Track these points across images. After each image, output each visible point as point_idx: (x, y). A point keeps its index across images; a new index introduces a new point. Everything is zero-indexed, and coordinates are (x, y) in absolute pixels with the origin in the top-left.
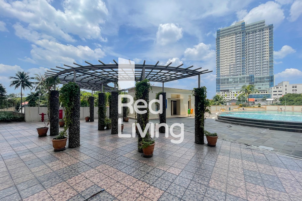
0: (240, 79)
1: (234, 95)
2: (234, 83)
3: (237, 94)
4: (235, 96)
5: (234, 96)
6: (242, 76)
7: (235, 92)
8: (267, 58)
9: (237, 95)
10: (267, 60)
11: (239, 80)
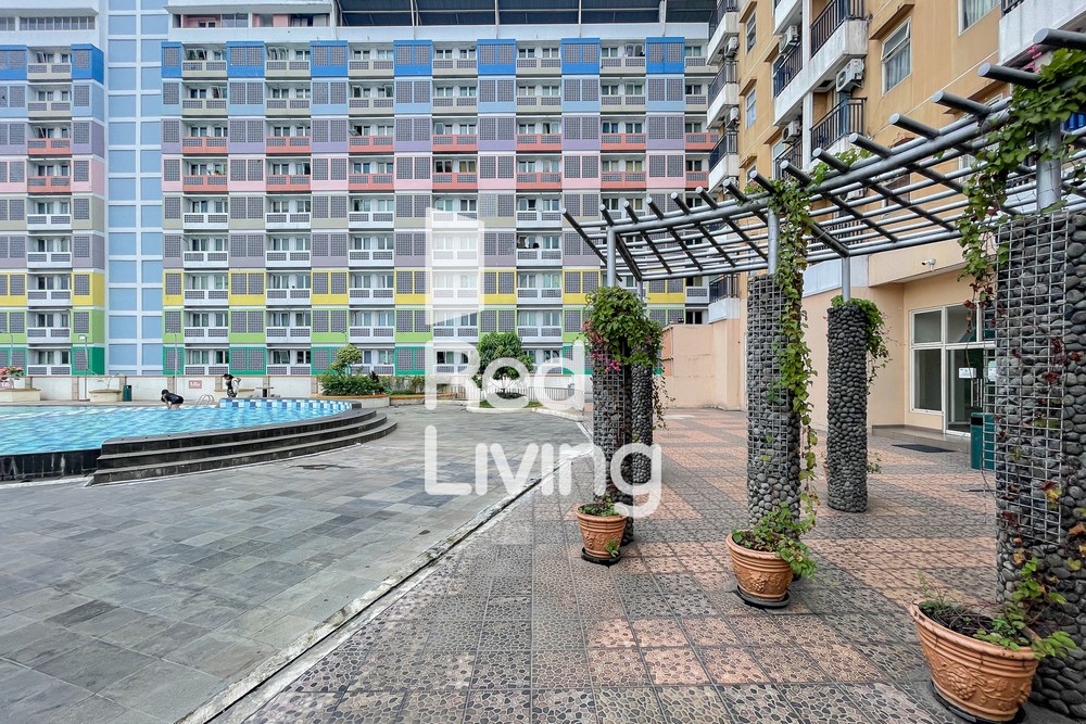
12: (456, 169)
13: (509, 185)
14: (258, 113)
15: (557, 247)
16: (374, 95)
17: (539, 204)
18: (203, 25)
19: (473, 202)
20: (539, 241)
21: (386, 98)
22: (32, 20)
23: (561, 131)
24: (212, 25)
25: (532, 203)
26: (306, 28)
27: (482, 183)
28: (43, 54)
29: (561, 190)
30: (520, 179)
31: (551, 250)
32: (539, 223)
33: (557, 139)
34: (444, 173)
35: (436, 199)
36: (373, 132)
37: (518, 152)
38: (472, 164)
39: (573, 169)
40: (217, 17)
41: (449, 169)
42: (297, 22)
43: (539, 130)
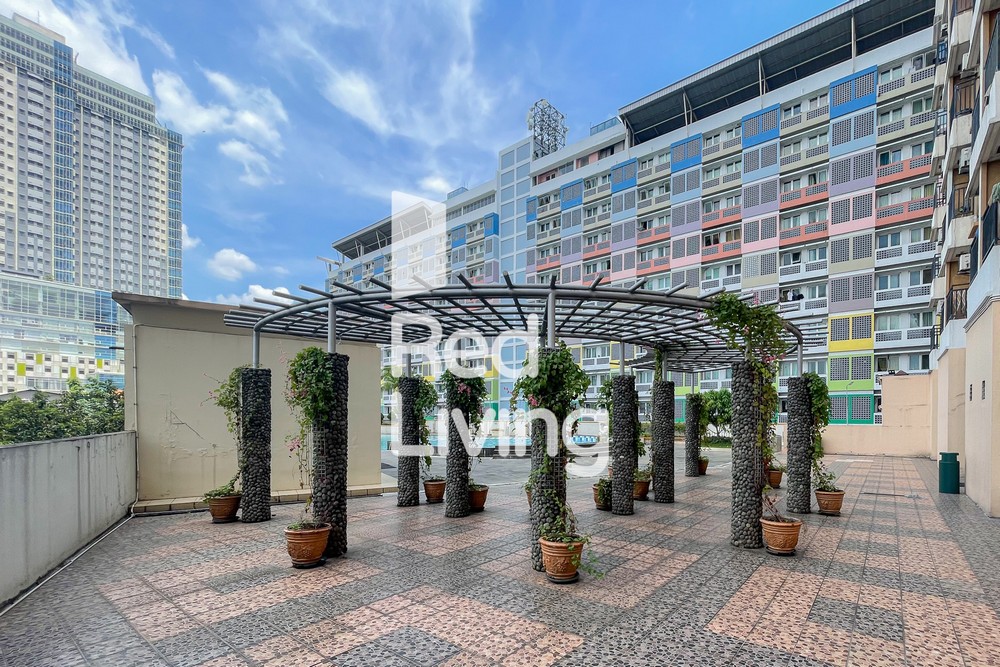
0: (50, 297)
1: (11, 368)
2: (16, 307)
3: (30, 363)
4: (20, 373)
5: (11, 373)
6: (59, 285)
7: (21, 356)
8: (162, 246)
9: (30, 369)
10: (160, 253)
11: (40, 299)
12: (723, 239)
13: (772, 245)
14: (577, 231)
15: (824, 295)
16: (656, 193)
17: (805, 256)
18: (548, 179)
19: (738, 266)
20: (804, 291)
21: (665, 193)
22: (468, 206)
23: (828, 178)
24: (553, 177)
25: (796, 256)
26: (610, 157)
27: (746, 248)
28: (472, 226)
29: (828, 238)
30: (783, 236)
31: (817, 299)
32: (803, 274)
33: (824, 188)
34: (713, 246)
35: (704, 269)
36: (656, 224)
37: (781, 211)
38: (738, 232)
39: (841, 213)
40: (556, 170)
41: (717, 241)
42: (604, 155)
43: (804, 183)
